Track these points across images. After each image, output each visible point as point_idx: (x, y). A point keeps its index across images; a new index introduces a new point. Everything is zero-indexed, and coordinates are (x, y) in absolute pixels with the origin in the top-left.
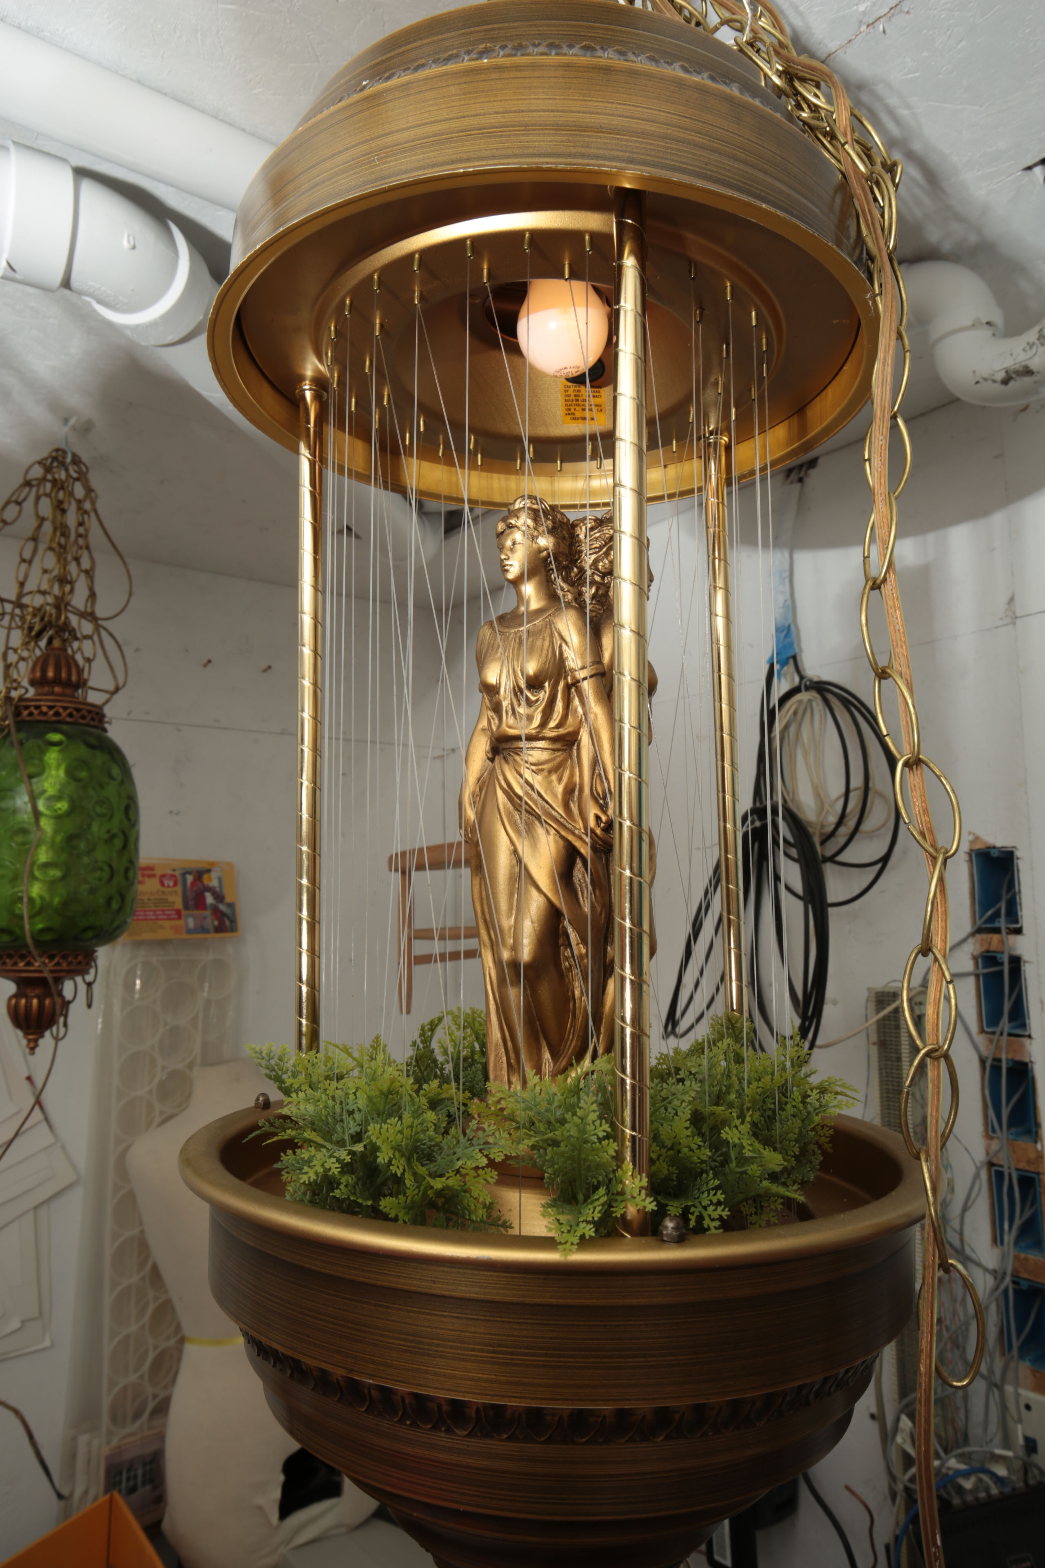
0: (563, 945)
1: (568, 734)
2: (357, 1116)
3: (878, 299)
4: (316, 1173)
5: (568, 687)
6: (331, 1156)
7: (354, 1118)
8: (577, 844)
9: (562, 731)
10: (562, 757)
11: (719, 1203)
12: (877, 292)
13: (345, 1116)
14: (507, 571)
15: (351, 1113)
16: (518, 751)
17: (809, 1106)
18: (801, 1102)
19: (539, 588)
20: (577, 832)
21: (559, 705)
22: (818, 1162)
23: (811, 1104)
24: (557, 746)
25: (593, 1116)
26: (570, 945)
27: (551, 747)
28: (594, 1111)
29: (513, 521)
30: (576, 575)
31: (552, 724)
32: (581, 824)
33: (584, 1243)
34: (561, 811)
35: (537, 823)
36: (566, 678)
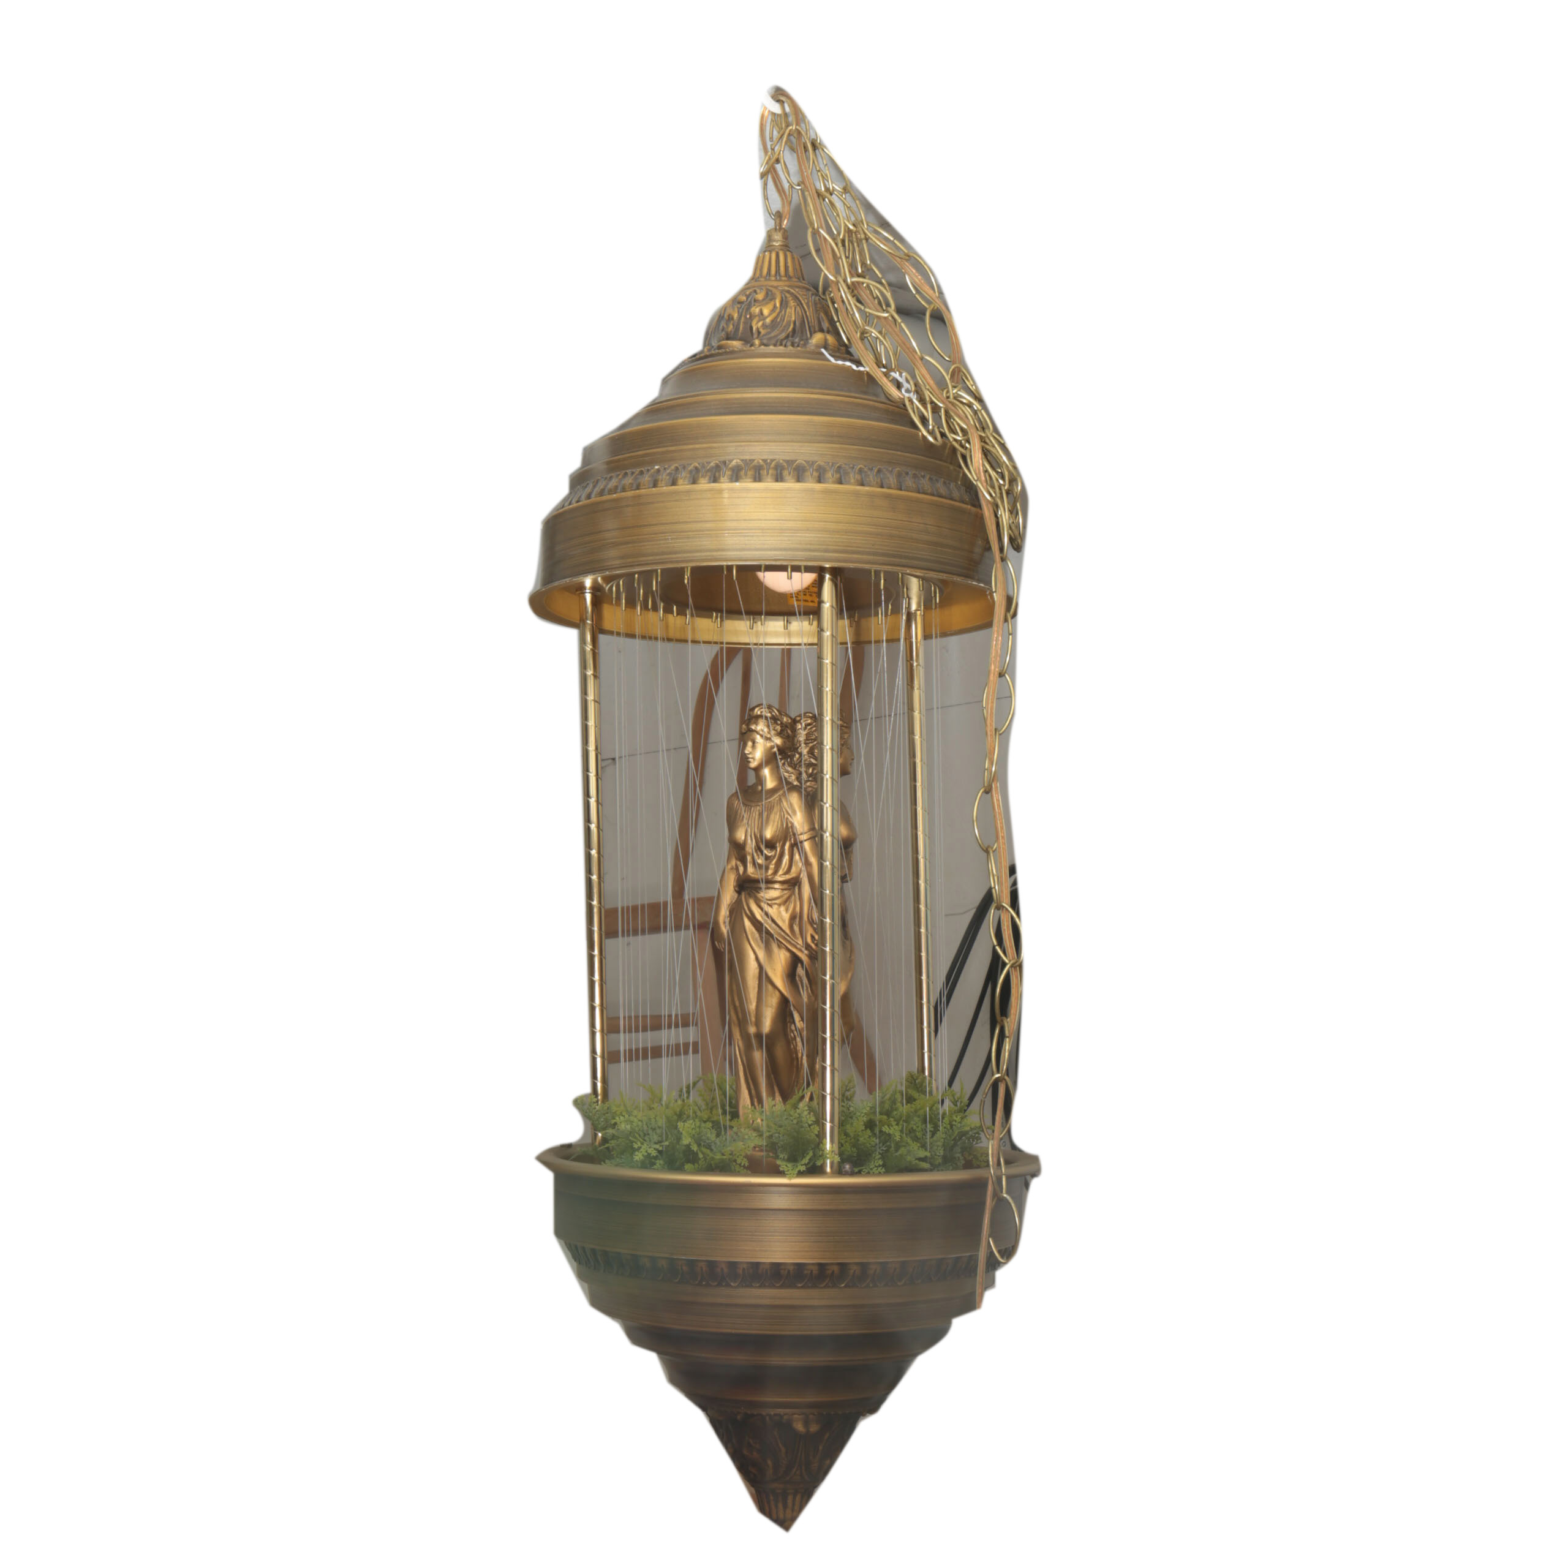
0: (789, 1022)
1: (792, 878)
2: (658, 1131)
3: (995, 594)
4: (643, 1155)
5: (792, 846)
6: (650, 1148)
7: (656, 1133)
8: (799, 954)
9: (788, 877)
10: (789, 894)
11: (880, 1166)
12: (994, 590)
13: (650, 1132)
14: (749, 762)
15: (654, 1129)
16: (758, 889)
17: (954, 1127)
18: (949, 1124)
19: (772, 772)
20: (798, 946)
21: (786, 858)
22: (961, 1164)
23: (955, 1125)
24: (785, 886)
25: (806, 1113)
26: (794, 1022)
27: (780, 887)
28: (807, 1110)
29: (753, 727)
30: (798, 759)
31: (781, 872)
32: (800, 942)
33: (801, 1174)
34: (788, 931)
35: (771, 939)
36: (790, 840)
